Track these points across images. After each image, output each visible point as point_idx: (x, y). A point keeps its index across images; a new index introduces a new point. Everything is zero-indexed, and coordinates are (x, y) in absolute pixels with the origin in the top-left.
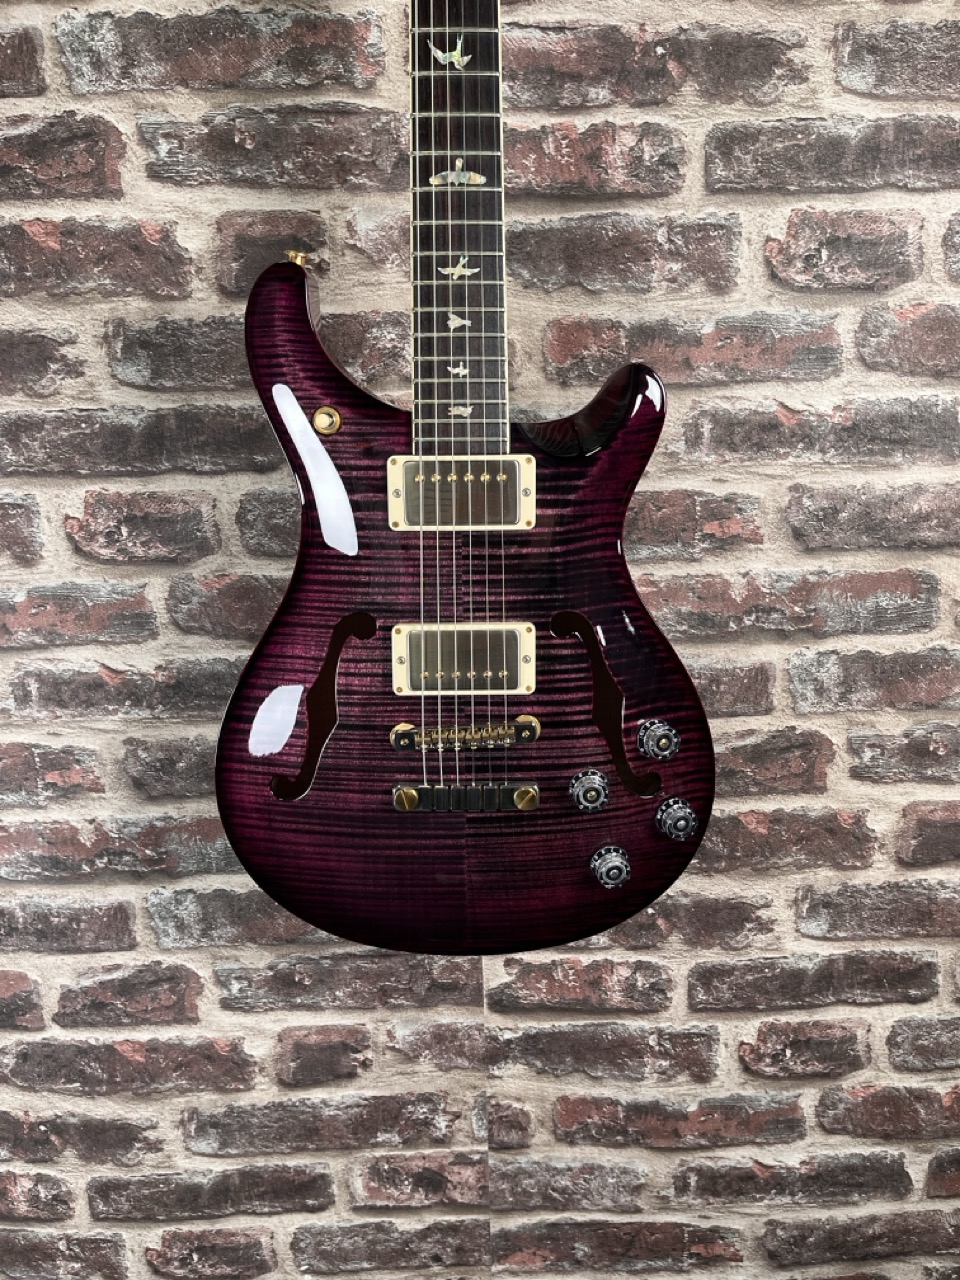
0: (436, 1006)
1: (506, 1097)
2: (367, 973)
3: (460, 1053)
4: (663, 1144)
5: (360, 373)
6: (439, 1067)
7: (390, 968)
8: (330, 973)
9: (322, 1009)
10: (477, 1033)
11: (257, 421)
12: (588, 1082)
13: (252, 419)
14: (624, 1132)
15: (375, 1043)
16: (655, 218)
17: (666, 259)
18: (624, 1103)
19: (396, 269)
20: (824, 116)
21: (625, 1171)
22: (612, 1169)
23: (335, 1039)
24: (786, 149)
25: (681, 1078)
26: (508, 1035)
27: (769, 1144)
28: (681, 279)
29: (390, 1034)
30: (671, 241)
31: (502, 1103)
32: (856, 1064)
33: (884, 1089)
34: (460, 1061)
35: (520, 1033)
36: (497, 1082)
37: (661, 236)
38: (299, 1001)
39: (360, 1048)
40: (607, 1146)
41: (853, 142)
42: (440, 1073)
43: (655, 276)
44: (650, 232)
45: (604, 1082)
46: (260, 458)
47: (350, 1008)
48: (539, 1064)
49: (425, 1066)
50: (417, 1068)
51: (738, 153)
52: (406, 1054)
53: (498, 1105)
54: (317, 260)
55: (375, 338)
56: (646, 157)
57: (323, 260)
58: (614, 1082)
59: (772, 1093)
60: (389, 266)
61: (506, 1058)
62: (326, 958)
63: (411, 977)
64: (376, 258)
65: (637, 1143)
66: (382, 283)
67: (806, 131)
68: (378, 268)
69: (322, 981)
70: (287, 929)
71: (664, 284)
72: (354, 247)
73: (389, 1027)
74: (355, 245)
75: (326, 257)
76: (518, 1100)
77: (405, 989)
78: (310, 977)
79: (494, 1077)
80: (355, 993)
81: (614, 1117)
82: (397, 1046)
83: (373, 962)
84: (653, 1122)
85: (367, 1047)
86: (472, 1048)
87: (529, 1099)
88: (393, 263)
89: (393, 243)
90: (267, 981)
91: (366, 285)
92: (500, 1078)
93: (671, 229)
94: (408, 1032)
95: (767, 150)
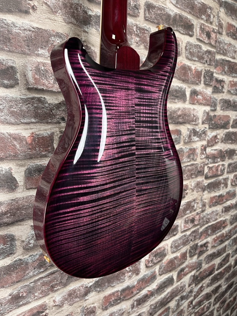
0: (69, 284)
1: (90, 305)
2: (46, 282)
3: (76, 297)
4: (129, 297)
5: (47, 53)
6: (70, 305)
7: (55, 277)
8: (33, 288)
9: (30, 302)
10: (81, 288)
11: (5, 65)
12: (111, 288)
13: (3, 64)
14: (120, 299)
15: (49, 307)
16: (133, 23)
17: (136, 36)
18: (120, 290)
19: (60, 16)
20: (167, 7)
21: (120, 310)
22: (117, 312)
23: (35, 311)
24: (161, 13)
25: (134, 276)
26: (91, 284)
27: (150, 284)
28: (139, 43)
29: (54, 301)
30: (137, 31)
31: (88, 307)
32: (165, 255)
33: (170, 259)
34: (76, 299)
35: (94, 282)
36: (87, 301)
37: (135, 28)
38: (21, 303)
39: (44, 311)
40: (116, 305)
41: (172, 17)
42: (70, 307)
43: (133, 41)
44: (132, 27)
45: (115, 287)
46: (6, 82)
47: (40, 298)
48: (98, 289)
49: (66, 306)
50: (63, 309)
51: (151, 11)
52: (59, 306)
53: (87, 308)
54: (32, 5)
55: (53, 41)
56: (132, 4)
57: (34, 5)
58: (118, 285)
59: (151, 270)
60: (58, 14)
61: (90, 292)
62: (32, 283)
63: (61, 278)
64: (54, 10)
65: (123, 300)
66: (55, 20)
67: (164, 10)
68: (54, 14)
69: (30, 292)
70: (17, 278)
71: (135, 43)
72: (46, 4)
73: (54, 299)
74: (47, 3)
75: (36, 4)
76: (93, 304)
77: (59, 283)
78: (26, 292)
79: (86, 300)
80: (42, 292)
81: (118, 295)
82: (56, 304)
83: (48, 277)
84: (127, 292)
85: (46, 309)
86: (80, 293)
87: (96, 302)
88: (59, 14)
89: (60, 7)
90: (9, 301)
91: (50, 19)
92: (88, 299)
93: (137, 27)
94: (60, 297)
95: (157, 12)
